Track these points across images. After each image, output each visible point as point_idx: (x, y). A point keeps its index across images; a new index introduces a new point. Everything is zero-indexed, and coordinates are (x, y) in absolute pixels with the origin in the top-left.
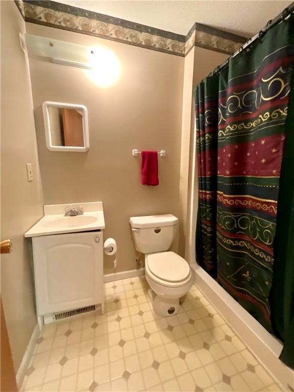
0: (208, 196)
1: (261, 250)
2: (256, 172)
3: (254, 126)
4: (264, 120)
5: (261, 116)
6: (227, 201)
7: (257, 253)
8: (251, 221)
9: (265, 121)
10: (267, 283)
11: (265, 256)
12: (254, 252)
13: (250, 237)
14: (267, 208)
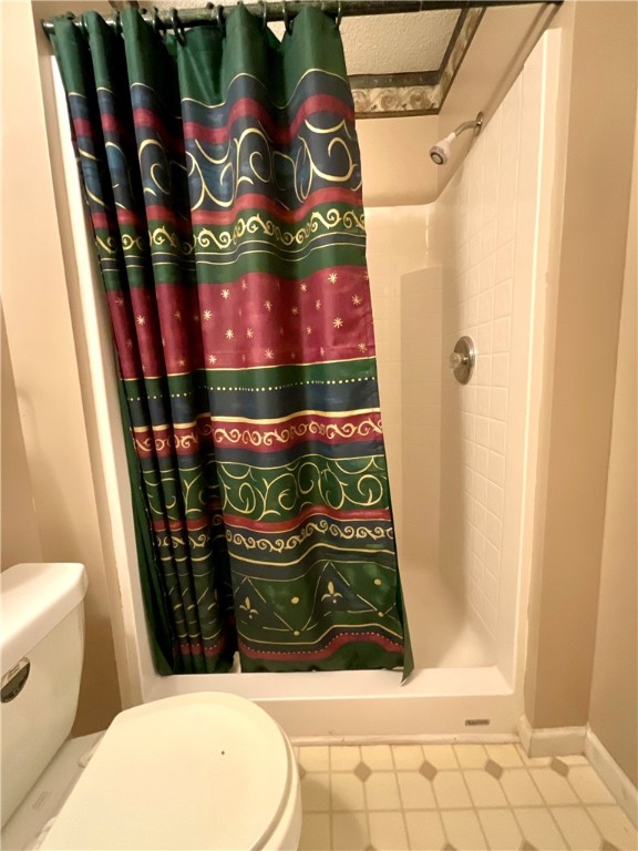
0: (184, 438)
1: (355, 525)
2: (322, 352)
3: (299, 242)
4: (328, 226)
5: (316, 215)
6: (275, 434)
7: (350, 534)
8: (321, 470)
9: (331, 230)
10: (377, 582)
11: (369, 532)
12: (342, 535)
13: (323, 504)
14: (354, 429)
